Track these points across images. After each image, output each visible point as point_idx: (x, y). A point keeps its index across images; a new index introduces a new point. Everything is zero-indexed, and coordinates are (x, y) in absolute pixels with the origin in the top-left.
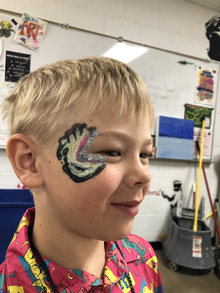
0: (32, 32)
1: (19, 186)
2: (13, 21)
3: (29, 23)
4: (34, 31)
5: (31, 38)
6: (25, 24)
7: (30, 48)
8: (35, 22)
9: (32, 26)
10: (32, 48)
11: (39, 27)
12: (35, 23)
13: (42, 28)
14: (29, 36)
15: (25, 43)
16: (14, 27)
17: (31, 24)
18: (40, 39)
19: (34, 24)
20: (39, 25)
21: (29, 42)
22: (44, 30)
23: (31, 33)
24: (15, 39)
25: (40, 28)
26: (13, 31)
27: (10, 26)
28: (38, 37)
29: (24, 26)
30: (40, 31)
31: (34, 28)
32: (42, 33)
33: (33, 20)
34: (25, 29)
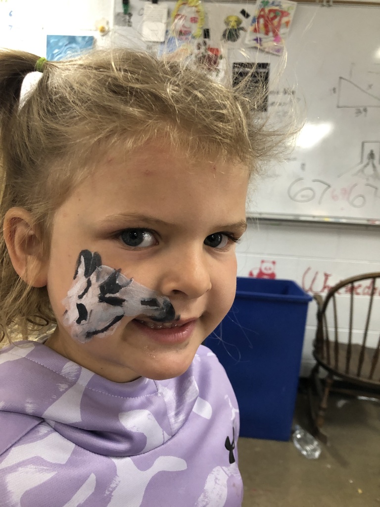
0: (272, 24)
1: (251, 274)
2: (243, 12)
3: (267, 10)
4: (276, 21)
5: (271, 34)
6: (262, 13)
7: (268, 53)
8: (277, 6)
9: (272, 15)
10: (271, 52)
11: (283, 13)
12: (277, 8)
13: (288, 14)
14: (267, 33)
15: (261, 45)
16: (246, 23)
17: (270, 11)
18: (284, 34)
19: (274, 11)
20: (283, 10)
21: (267, 42)
22: (290, 18)
23: (270, 27)
24: (247, 42)
25: (285, 14)
26: (242, 29)
27: (239, 22)
28: (282, 31)
29: (260, 17)
30: (285, 20)
31: (275, 17)
32: (287, 23)
33: (273, 3)
34: (262, 21)
